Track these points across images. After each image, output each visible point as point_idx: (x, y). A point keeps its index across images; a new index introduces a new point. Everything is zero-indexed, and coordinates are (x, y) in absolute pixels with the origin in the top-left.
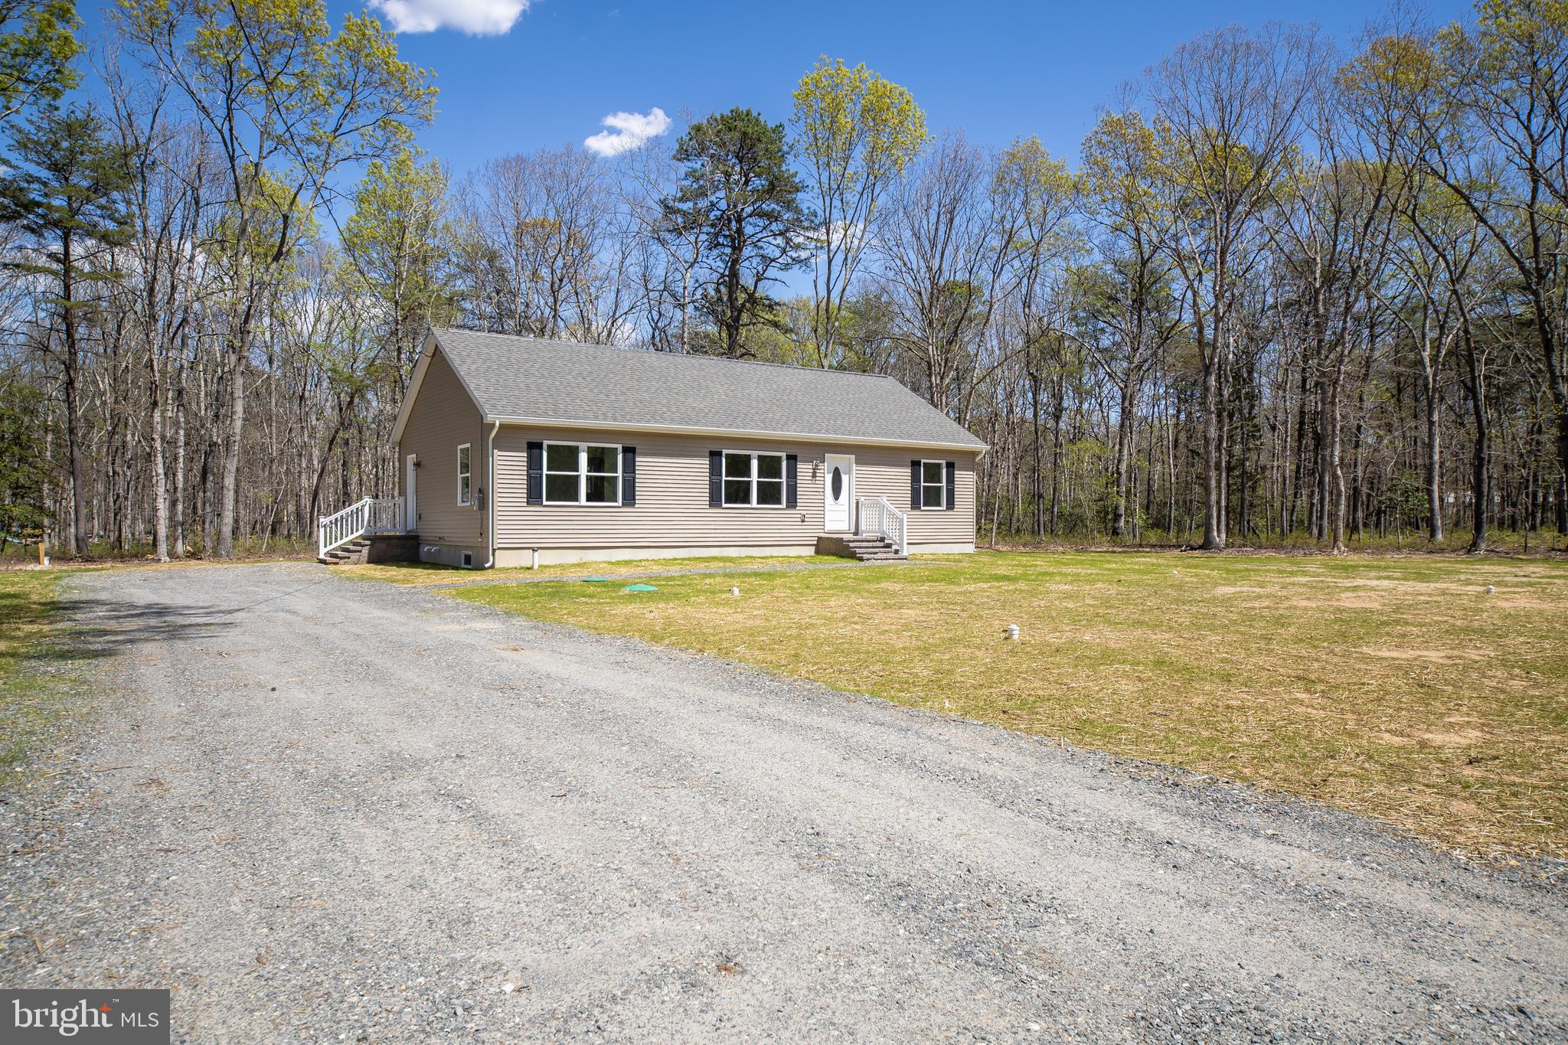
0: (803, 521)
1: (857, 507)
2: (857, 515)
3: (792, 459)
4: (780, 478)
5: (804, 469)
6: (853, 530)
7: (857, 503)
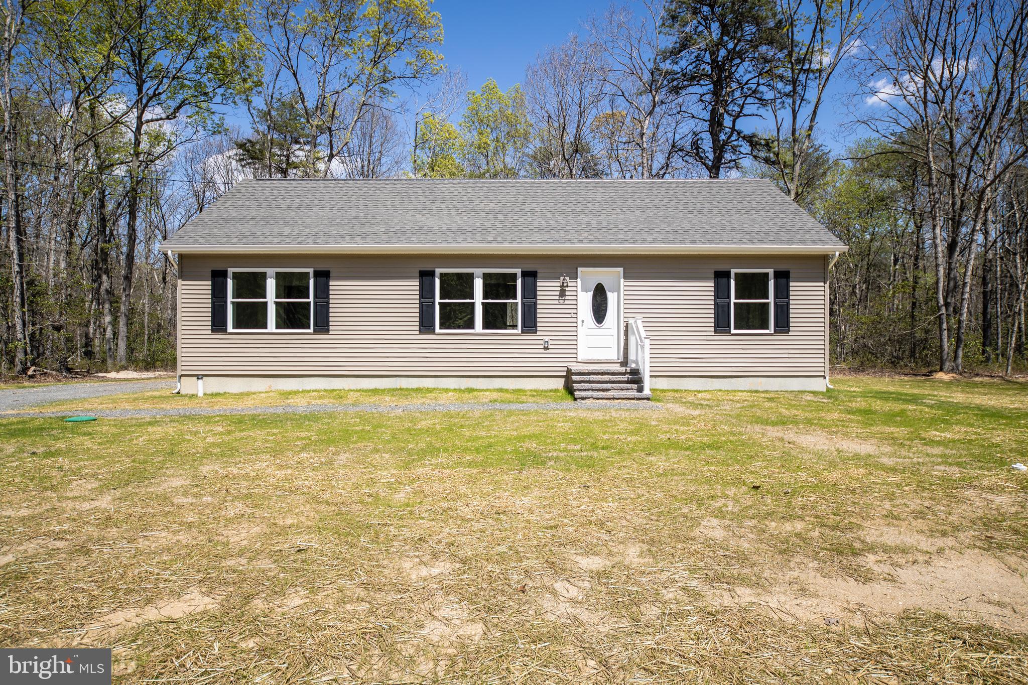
0: (546, 348)
1: (626, 332)
2: (626, 340)
3: (530, 276)
4: (516, 298)
5: (546, 288)
6: (621, 359)
7: (627, 326)
